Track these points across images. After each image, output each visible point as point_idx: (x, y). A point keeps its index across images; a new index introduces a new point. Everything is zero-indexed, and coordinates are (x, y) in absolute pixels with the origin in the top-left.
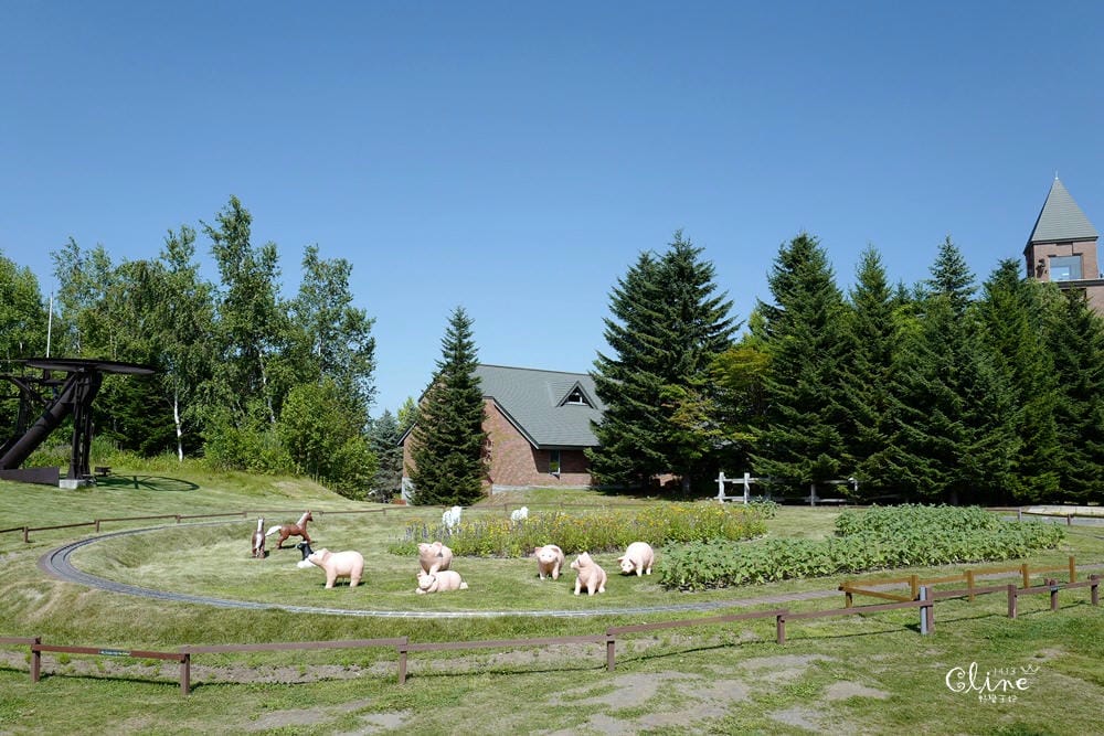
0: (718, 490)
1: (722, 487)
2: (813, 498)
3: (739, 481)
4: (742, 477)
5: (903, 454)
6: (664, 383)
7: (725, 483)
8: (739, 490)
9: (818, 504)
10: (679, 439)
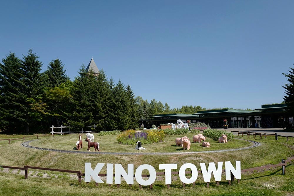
0: (52, 130)
1: (53, 129)
2: (83, 131)
3: (60, 127)
4: (61, 126)
5: (109, 119)
6: (27, 97)
7: (54, 128)
8: (59, 130)
9: (83, 133)
10: (34, 115)
